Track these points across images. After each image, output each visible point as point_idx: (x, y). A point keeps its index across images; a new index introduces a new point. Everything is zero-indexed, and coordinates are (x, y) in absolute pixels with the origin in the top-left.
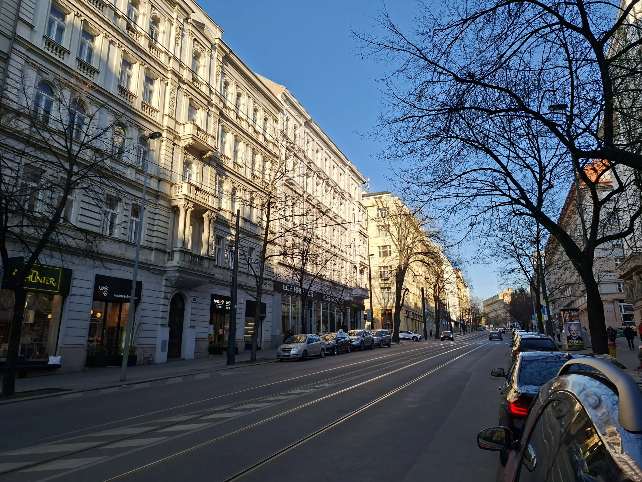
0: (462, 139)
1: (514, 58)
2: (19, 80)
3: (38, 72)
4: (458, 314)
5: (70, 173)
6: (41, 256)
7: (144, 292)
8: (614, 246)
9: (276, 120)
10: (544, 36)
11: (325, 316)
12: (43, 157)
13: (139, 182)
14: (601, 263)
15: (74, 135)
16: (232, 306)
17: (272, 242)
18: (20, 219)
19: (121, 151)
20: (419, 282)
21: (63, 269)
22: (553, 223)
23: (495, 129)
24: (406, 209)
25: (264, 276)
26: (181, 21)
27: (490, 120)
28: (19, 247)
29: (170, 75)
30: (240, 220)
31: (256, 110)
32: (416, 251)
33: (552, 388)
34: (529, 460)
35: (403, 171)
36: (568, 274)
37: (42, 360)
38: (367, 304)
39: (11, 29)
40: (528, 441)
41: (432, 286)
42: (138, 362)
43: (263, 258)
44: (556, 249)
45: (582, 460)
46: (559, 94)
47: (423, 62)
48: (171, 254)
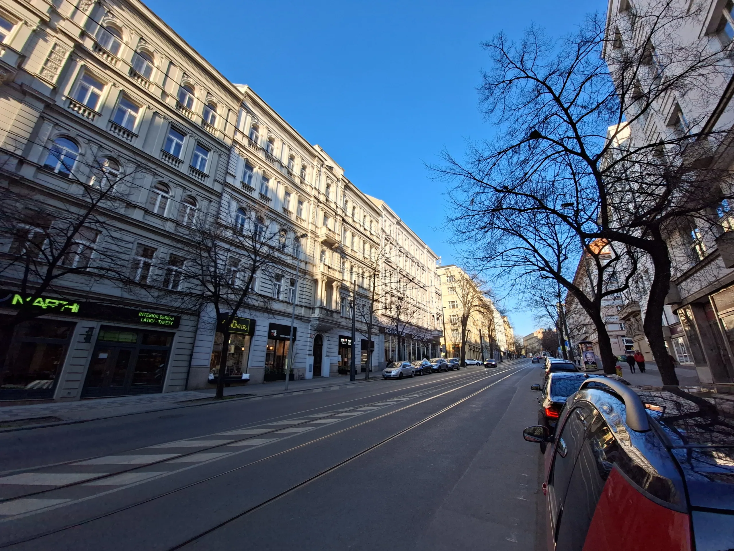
0: (502, 229)
1: (535, 174)
2: (227, 207)
3: (237, 203)
4: (506, 347)
5: (255, 261)
6: (238, 312)
7: (298, 334)
8: (615, 298)
9: (377, 222)
10: (555, 160)
11: (414, 350)
12: (240, 252)
13: (294, 265)
14: (607, 310)
15: (257, 238)
16: (352, 342)
17: (377, 301)
18: (227, 290)
19: (284, 246)
20: (477, 325)
21: (251, 320)
22: (569, 283)
23: (525, 221)
24: (467, 276)
25: (373, 323)
26: (319, 166)
27: (520, 216)
28: (226, 306)
29: (313, 199)
30: (356, 287)
31: (365, 216)
32: (474, 304)
33: (576, 398)
34: (562, 450)
35: (463, 251)
36: (582, 318)
37: (239, 376)
38: (442, 340)
39: (223, 178)
40: (560, 436)
41: (487, 328)
42: (295, 378)
43: (372, 311)
44: (572, 300)
45: (601, 451)
46: (568, 196)
47: (472, 181)
48: (313, 309)
